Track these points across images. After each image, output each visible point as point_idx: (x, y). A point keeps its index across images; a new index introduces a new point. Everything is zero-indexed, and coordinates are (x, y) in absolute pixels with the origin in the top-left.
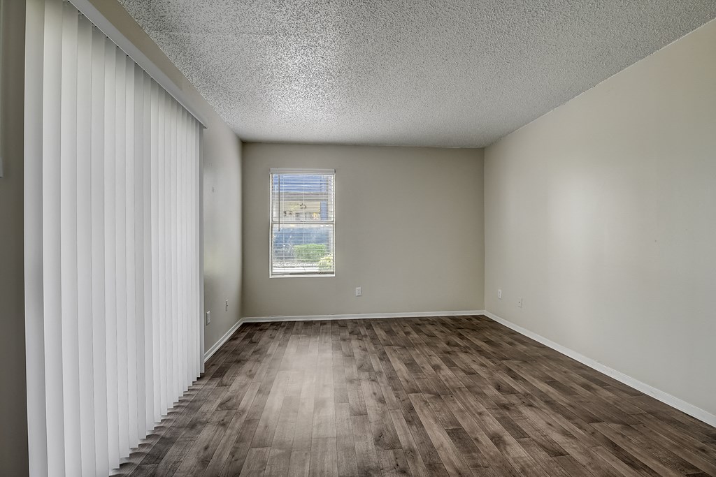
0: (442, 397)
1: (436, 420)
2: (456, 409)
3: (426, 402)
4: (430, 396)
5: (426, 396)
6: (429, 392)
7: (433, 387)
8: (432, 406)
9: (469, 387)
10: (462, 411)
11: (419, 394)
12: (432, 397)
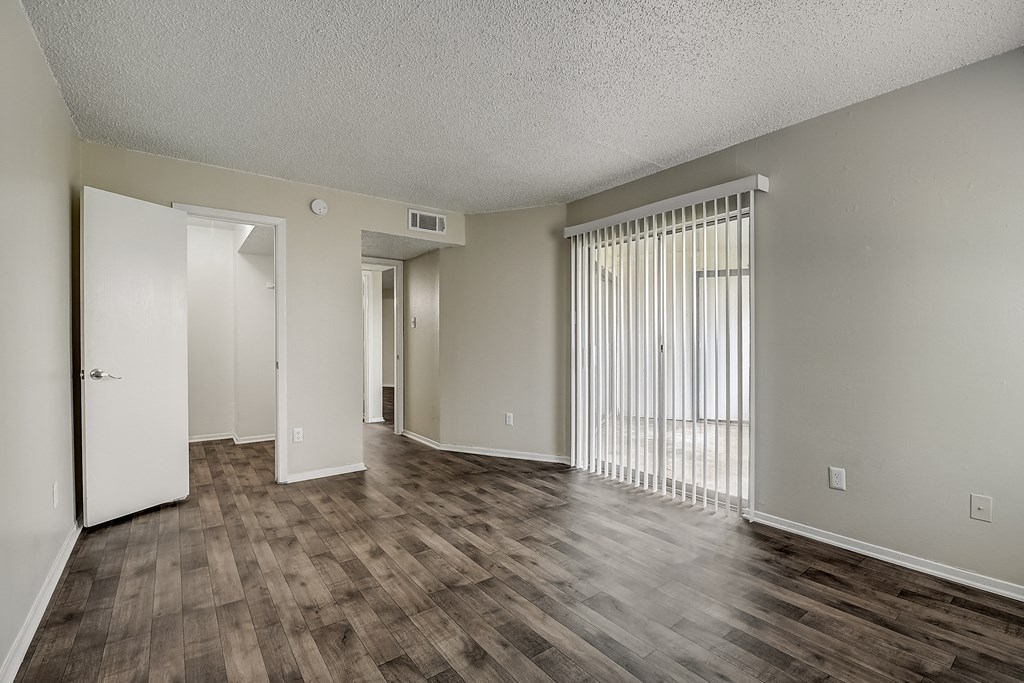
0: (443, 587)
1: (442, 555)
2: (422, 574)
3: (463, 572)
4: (461, 584)
5: (466, 582)
6: (466, 589)
7: (465, 601)
8: (453, 569)
9: (403, 618)
10: (414, 574)
11: (478, 581)
12: (458, 581)
